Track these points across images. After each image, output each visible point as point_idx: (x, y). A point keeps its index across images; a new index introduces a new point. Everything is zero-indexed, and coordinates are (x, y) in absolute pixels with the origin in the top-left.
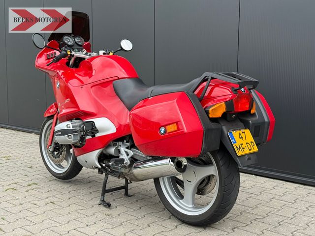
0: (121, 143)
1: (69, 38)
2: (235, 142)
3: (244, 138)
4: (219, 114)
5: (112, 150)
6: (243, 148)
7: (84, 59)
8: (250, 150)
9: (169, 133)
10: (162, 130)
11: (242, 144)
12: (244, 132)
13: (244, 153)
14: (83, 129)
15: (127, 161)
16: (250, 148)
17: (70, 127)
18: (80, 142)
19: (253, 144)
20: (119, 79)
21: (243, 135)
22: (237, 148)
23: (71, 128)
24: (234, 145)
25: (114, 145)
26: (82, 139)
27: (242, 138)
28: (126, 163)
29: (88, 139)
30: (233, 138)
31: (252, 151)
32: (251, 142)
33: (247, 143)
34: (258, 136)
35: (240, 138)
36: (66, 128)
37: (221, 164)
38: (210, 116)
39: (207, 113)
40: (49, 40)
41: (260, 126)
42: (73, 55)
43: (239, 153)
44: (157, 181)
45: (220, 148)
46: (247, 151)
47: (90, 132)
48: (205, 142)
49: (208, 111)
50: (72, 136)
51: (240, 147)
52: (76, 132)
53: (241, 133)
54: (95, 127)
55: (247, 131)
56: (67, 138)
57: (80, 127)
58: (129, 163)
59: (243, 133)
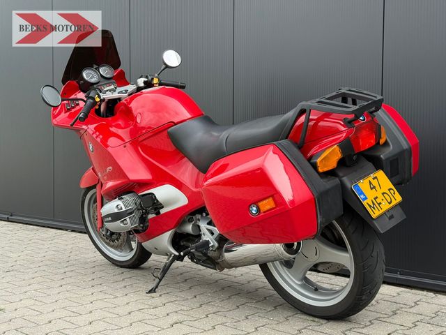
0: (198, 216)
1: (90, 71)
2: (366, 198)
3: (378, 188)
4: (332, 164)
5: (189, 228)
6: (380, 204)
7: (119, 99)
8: (390, 203)
9: (264, 212)
10: (254, 210)
11: (377, 198)
12: (376, 178)
13: (381, 212)
14: (141, 206)
15: (213, 243)
16: (389, 201)
17: (122, 209)
18: (142, 225)
19: (392, 192)
20: (175, 124)
21: (375, 183)
22: (370, 206)
23: (124, 209)
24: (365, 203)
25: (190, 221)
26: (143, 219)
27: (374, 187)
28: (212, 246)
29: (151, 219)
30: (362, 193)
31: (394, 203)
32: (389, 190)
33: (383, 194)
34: (398, 174)
35: (372, 189)
36: (116, 211)
37: (352, 231)
38: (320, 170)
39: (315, 166)
40: (64, 81)
41: (397, 159)
42: (104, 100)
43: (375, 214)
44: (264, 267)
45: (344, 211)
46: (385, 206)
47: (151, 209)
48: (320, 213)
49: (316, 163)
50: (128, 220)
51: (374, 204)
52: (131, 213)
53: (372, 181)
54: (158, 201)
55: (381, 174)
56: (122, 225)
57: (136, 203)
58: (216, 245)
59: (374, 179)
